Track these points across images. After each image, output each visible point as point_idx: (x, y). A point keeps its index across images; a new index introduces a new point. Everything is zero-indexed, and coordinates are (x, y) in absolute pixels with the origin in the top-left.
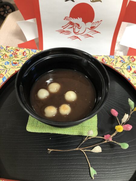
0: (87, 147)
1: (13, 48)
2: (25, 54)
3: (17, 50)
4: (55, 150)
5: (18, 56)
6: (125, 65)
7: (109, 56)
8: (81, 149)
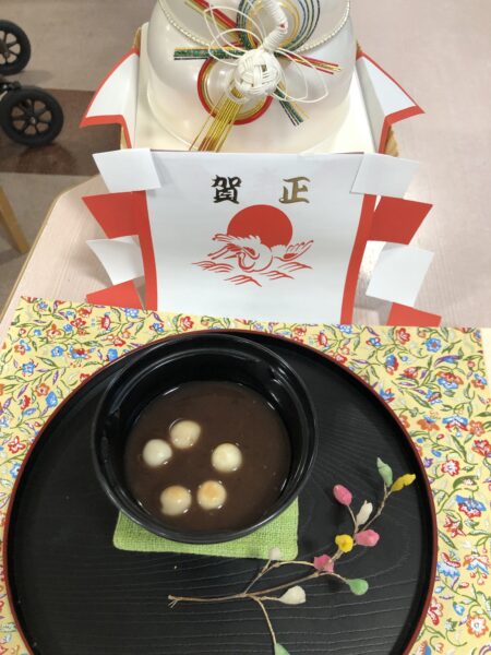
0: (268, 591)
1: (74, 306)
2: (107, 322)
3: (86, 312)
4: (188, 599)
5: (88, 330)
6: (380, 354)
7: (339, 327)
8: (252, 596)
